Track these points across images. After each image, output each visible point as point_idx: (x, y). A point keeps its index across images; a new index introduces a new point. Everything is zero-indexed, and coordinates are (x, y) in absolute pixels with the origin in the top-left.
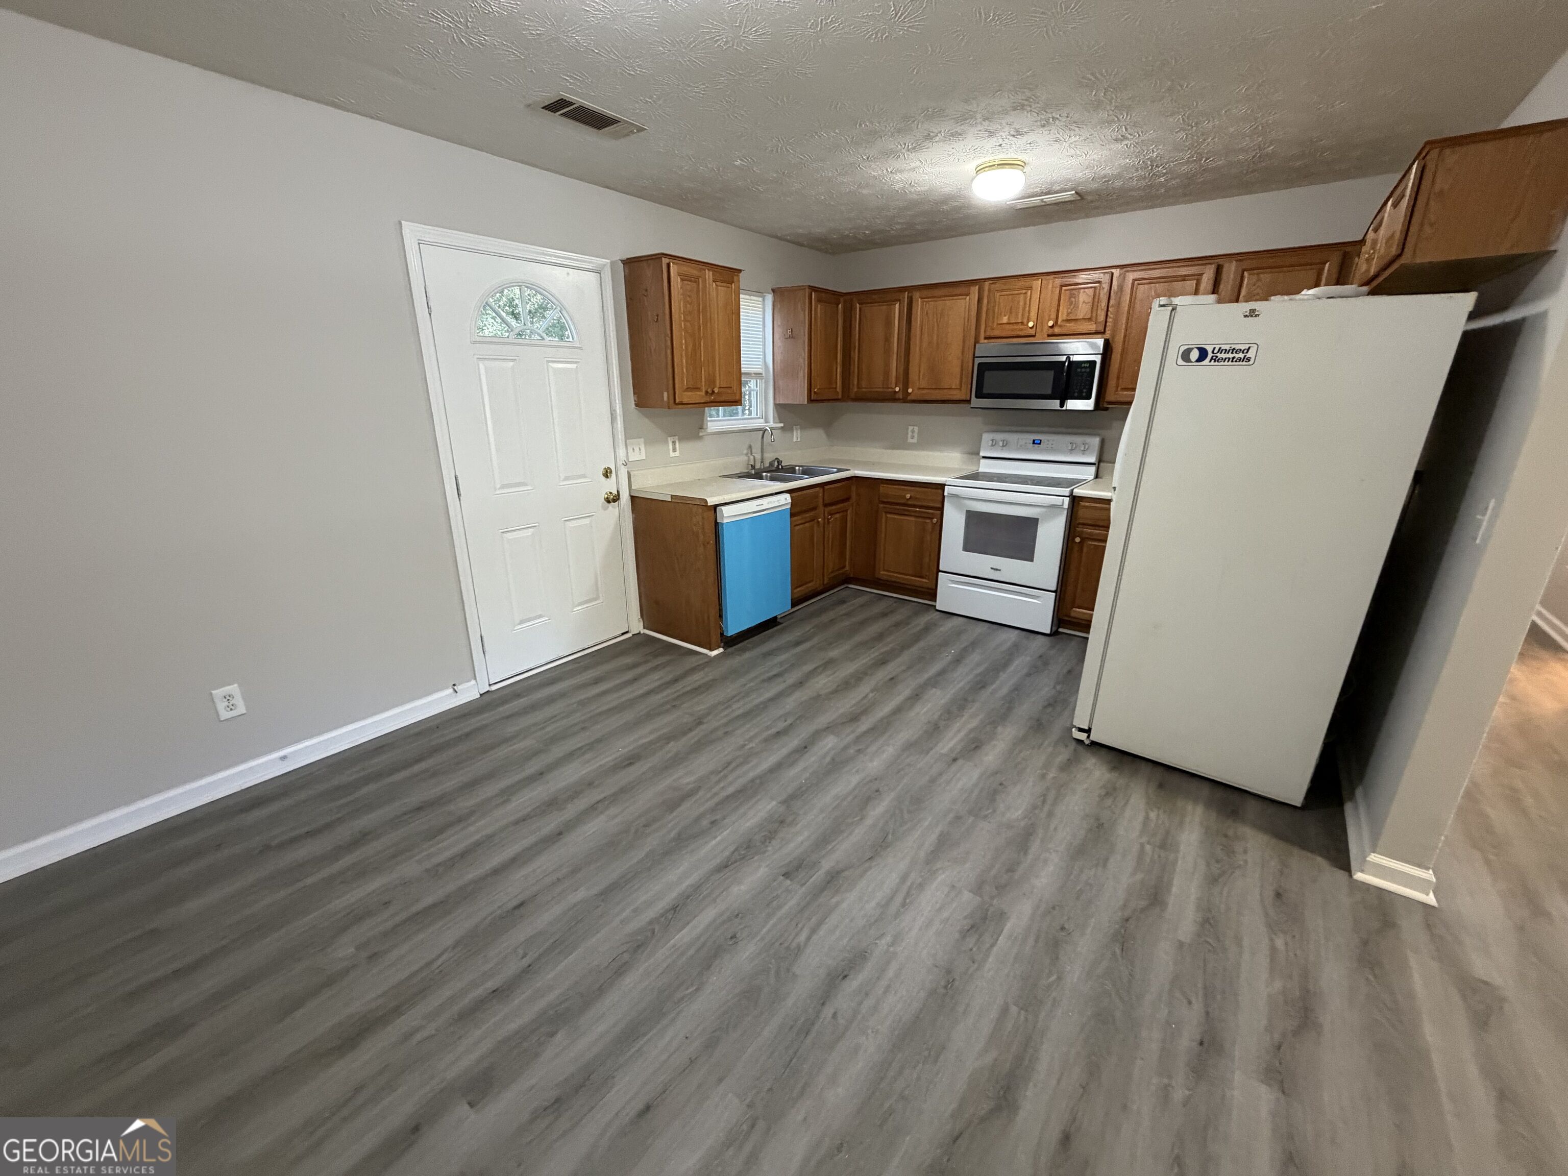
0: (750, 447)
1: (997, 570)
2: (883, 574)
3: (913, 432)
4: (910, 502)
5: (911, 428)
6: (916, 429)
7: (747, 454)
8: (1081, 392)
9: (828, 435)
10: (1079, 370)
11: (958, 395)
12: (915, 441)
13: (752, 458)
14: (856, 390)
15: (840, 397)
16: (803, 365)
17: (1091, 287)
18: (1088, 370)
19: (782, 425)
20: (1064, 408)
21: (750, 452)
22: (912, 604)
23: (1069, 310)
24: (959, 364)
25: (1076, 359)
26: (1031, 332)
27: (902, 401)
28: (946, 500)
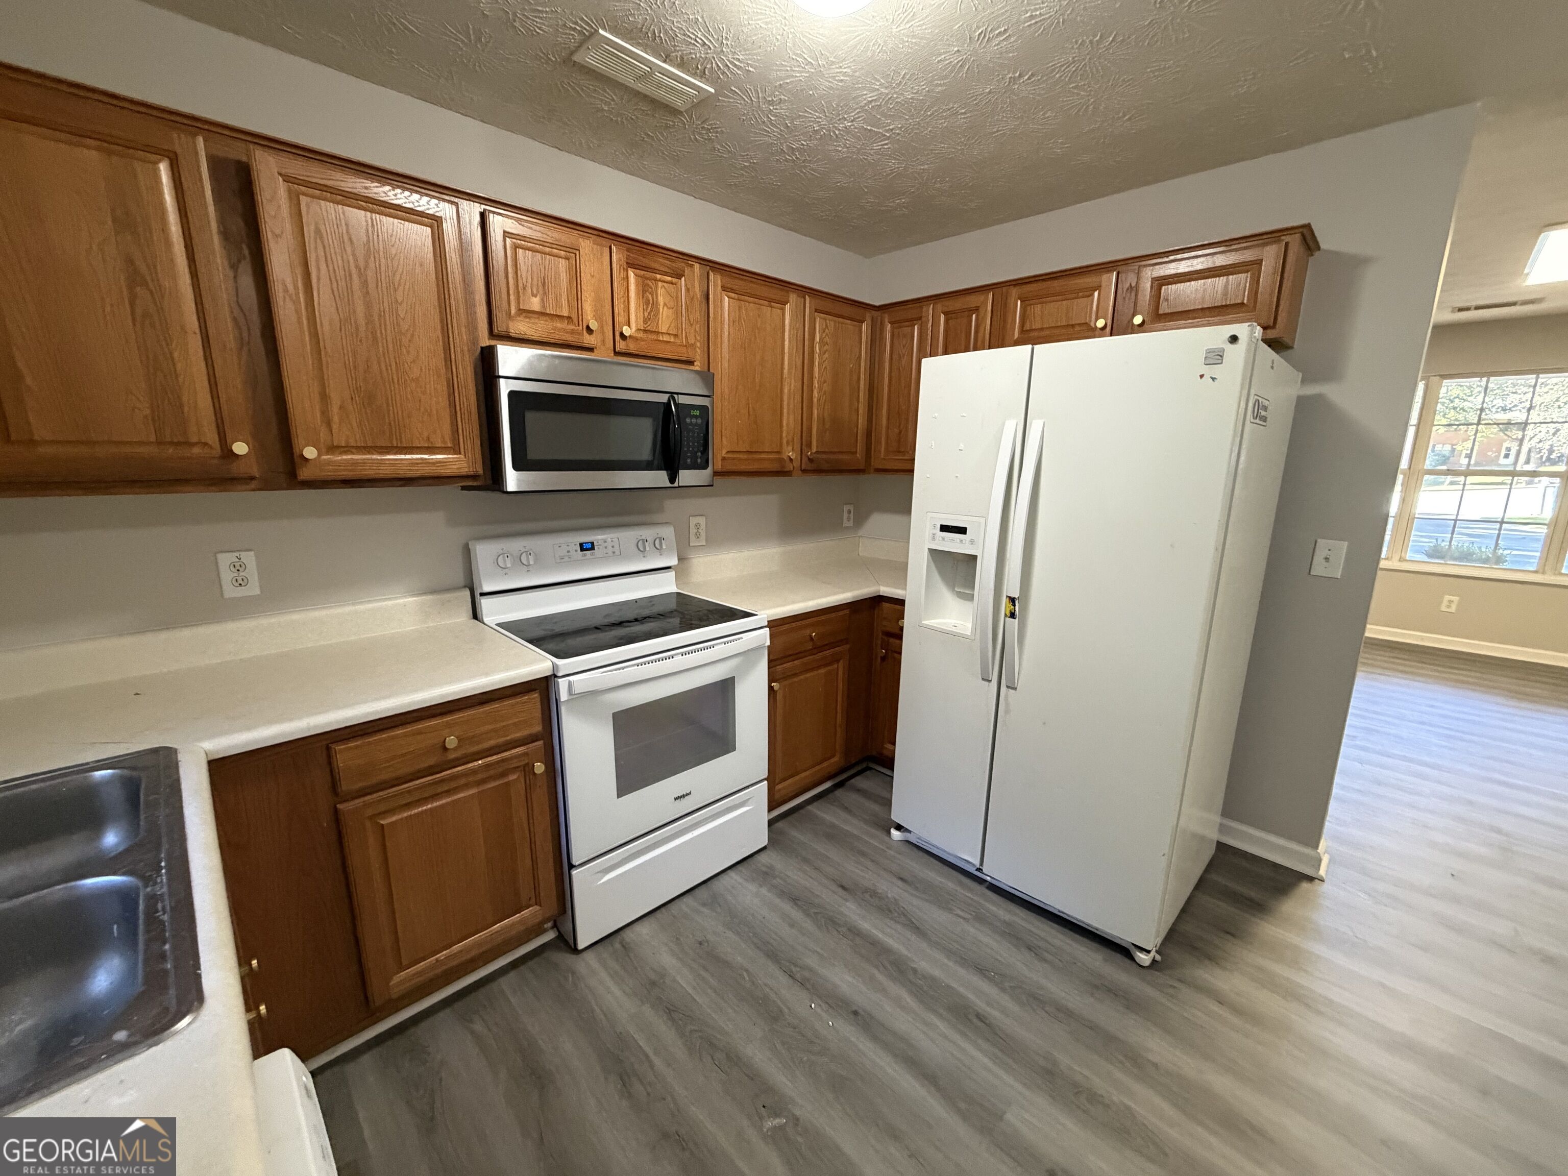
1: (683, 796)
2: (399, 980)
3: (239, 567)
4: (457, 754)
5: (225, 560)
6: (249, 558)
8: (694, 457)
10: (687, 420)
11: (448, 463)
12: (253, 589)
18: (699, 421)
20: (676, 484)
22: (504, 983)
23: (646, 314)
24: (442, 388)
25: (682, 400)
26: (588, 340)
27: (253, 484)
28: (563, 710)
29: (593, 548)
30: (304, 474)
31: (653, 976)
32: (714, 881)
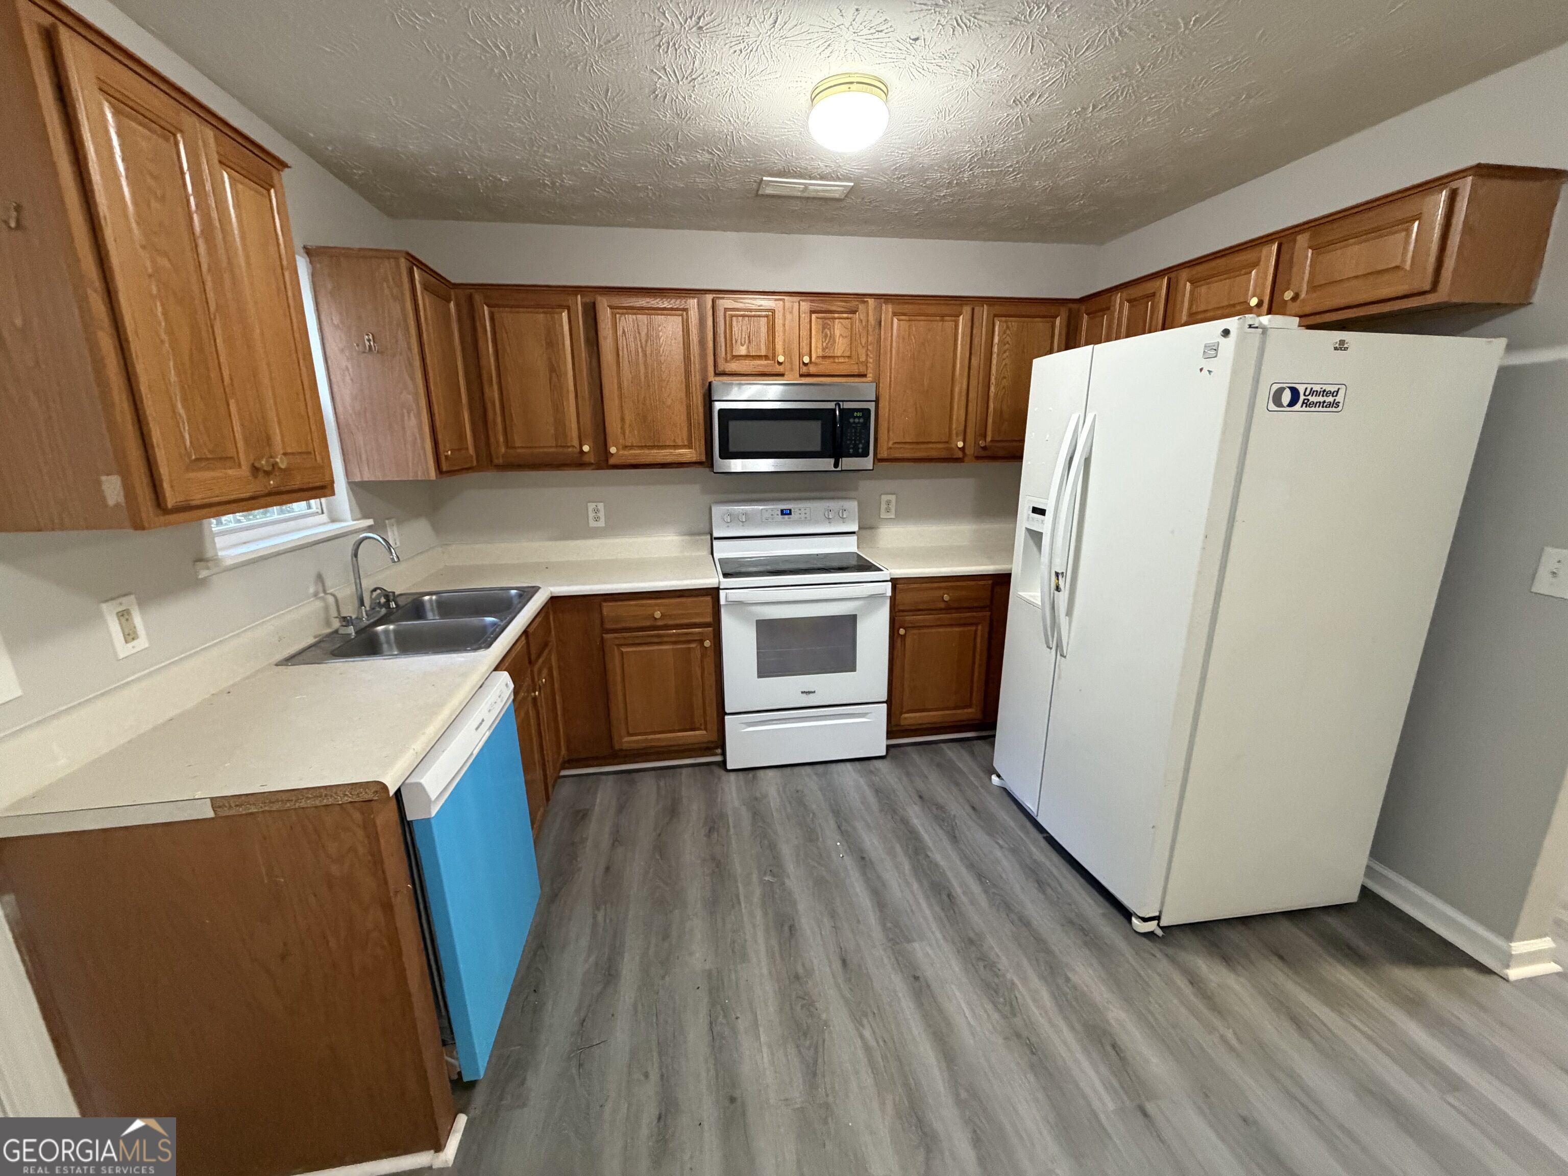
0: (320, 578)
1: (809, 692)
2: (628, 741)
3: (596, 511)
4: (660, 623)
5: (591, 506)
6: (601, 506)
7: (316, 595)
8: (856, 448)
9: (437, 528)
10: (851, 420)
11: (687, 454)
12: (601, 523)
13: (331, 599)
14: (503, 450)
15: (475, 463)
16: (414, 407)
17: (847, 318)
18: (862, 420)
19: (370, 522)
20: (839, 469)
21: (321, 589)
22: (685, 771)
23: (824, 344)
24: (684, 410)
25: (847, 406)
26: (780, 369)
27: (593, 467)
28: (723, 610)
29: (790, 514)
30: (612, 461)
31: (758, 795)
32: (834, 766)
